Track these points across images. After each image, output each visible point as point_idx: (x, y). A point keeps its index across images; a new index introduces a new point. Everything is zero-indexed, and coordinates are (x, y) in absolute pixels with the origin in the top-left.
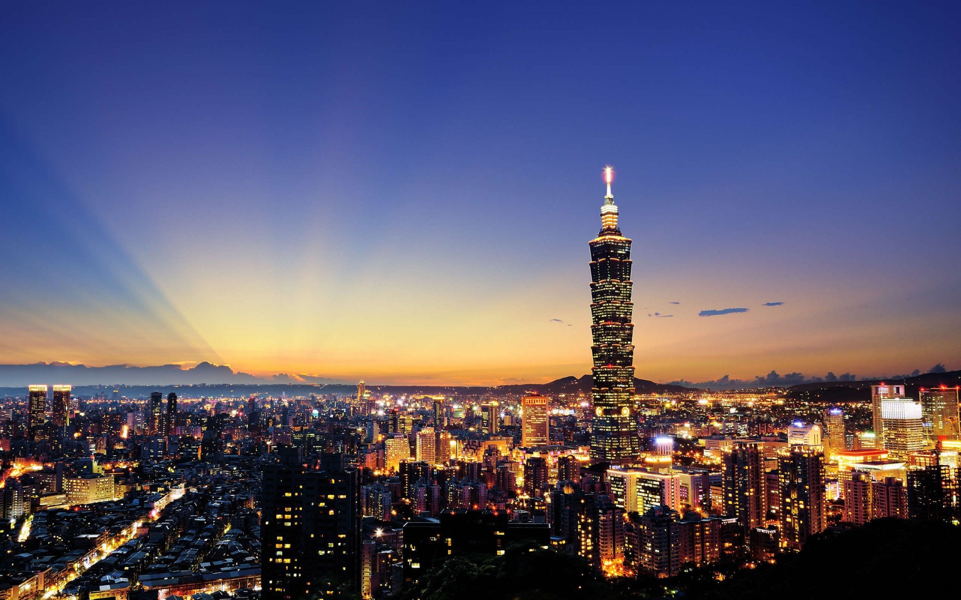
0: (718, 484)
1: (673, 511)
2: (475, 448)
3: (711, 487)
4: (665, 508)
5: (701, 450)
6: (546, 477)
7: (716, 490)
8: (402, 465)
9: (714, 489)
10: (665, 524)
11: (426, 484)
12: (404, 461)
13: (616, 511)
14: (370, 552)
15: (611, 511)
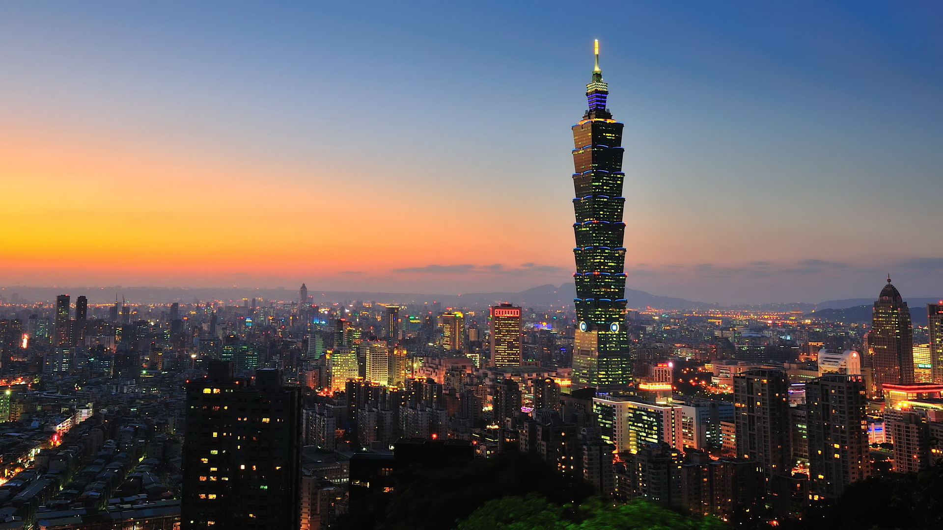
0: (729, 420)
1: (674, 450)
2: (434, 366)
3: (721, 423)
4: (664, 447)
5: (708, 376)
6: (519, 404)
7: (728, 426)
8: (350, 384)
9: (725, 425)
10: (664, 465)
11: (377, 408)
12: (351, 380)
13: (604, 447)
14: (309, 489)
15: (598, 447)
